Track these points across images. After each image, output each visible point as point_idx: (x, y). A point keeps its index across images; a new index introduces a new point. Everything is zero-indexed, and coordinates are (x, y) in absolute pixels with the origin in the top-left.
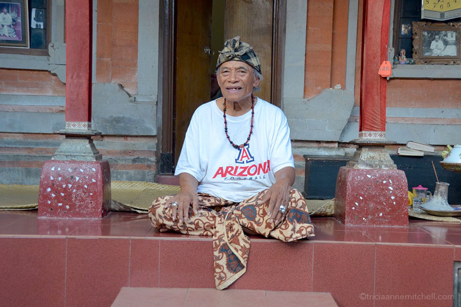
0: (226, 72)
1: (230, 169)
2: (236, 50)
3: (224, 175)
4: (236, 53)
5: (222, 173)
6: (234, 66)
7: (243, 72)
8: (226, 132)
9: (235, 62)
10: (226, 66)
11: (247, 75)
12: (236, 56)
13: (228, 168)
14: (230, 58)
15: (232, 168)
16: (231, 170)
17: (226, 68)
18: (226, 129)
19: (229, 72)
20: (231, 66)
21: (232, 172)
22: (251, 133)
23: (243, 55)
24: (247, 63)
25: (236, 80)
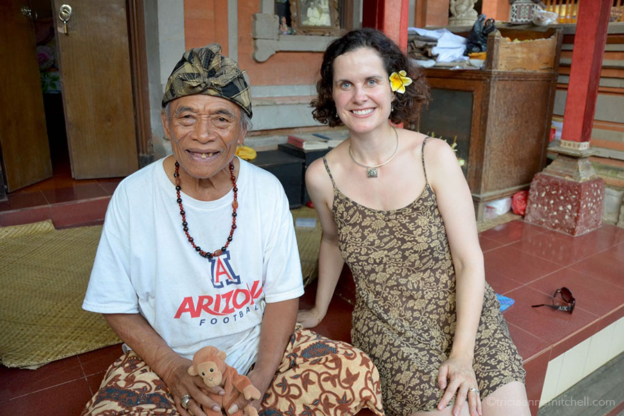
0: (187, 117)
1: (206, 301)
2: (212, 73)
3: (195, 314)
4: (213, 81)
5: (191, 309)
6: (208, 108)
7: (222, 120)
8: (186, 230)
9: (207, 97)
10: (190, 105)
11: (231, 126)
12: (212, 87)
13: (201, 299)
14: (200, 89)
15: (210, 299)
16: (210, 303)
17: (190, 109)
18: (185, 225)
19: (193, 117)
20: (201, 107)
21: (212, 307)
22: (234, 227)
23: (226, 86)
24: (234, 101)
25: (211, 138)
